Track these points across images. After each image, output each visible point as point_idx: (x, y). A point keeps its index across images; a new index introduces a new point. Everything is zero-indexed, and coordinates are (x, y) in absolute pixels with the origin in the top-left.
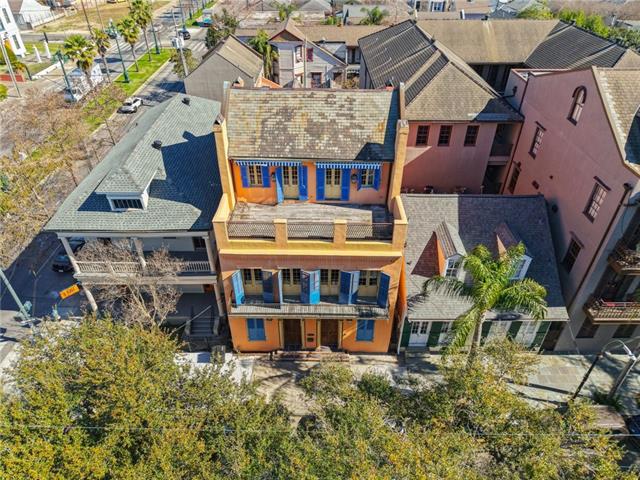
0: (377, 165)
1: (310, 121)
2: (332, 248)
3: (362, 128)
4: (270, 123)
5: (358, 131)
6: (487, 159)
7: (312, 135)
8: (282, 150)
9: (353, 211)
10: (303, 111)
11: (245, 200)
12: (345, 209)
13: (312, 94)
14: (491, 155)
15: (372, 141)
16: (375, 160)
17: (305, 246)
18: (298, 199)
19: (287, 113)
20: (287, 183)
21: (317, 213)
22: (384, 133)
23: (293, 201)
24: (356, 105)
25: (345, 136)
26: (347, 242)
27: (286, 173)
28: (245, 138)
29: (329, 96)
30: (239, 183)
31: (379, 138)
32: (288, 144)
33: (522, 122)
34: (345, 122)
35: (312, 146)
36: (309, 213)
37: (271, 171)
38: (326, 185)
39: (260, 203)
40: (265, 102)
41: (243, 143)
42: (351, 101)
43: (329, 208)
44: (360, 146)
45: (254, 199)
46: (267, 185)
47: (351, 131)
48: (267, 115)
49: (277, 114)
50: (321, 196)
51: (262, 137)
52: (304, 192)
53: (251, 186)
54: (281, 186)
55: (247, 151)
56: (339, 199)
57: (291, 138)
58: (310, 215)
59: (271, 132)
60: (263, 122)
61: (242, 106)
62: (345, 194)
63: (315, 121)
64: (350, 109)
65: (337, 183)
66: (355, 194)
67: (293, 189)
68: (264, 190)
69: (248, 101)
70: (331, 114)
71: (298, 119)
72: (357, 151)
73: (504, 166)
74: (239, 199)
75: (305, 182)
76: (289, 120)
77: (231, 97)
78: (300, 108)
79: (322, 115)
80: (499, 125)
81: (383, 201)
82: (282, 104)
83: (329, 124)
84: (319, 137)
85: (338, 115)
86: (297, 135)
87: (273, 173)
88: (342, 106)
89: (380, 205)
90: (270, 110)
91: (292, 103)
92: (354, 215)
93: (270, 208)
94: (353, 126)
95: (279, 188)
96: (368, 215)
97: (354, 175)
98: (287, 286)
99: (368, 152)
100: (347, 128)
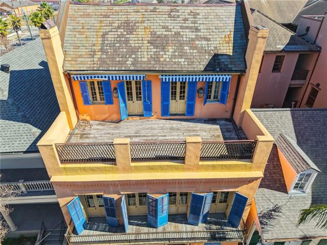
0: (226, 77)
1: (153, 34)
2: (183, 170)
3: (207, 40)
4: (111, 37)
5: (204, 42)
6: (289, 82)
7: (156, 47)
8: (124, 63)
9: (200, 126)
10: (145, 25)
11: (88, 118)
12: (191, 124)
13: (155, 8)
14: (292, 79)
15: (220, 52)
16: (225, 71)
17: (151, 169)
18: (142, 115)
19: (129, 27)
20: (131, 99)
21: (162, 129)
22: (231, 45)
23: (138, 118)
24: (200, 19)
25: (191, 48)
26: (201, 163)
27: (130, 89)
28: (83, 51)
29: (172, 11)
30: (80, 100)
31: (227, 49)
32: (130, 57)
33: (320, 52)
34: (190, 34)
35: (156, 58)
36: (154, 129)
37: (113, 86)
38: (171, 101)
39: (103, 121)
40: (106, 16)
41: (81, 56)
42: (195, 15)
43: (175, 124)
44: (207, 58)
45: (97, 117)
46: (109, 101)
47: (197, 42)
48: (108, 29)
49: (119, 27)
50: (165, 112)
51: (102, 50)
52: (148, 108)
53: (93, 104)
54: (125, 102)
55: (85, 64)
56: (184, 115)
57: (133, 51)
58: (155, 132)
59: (112, 45)
60: (103, 36)
61: (82, 20)
62: (190, 109)
63: (158, 33)
64: (195, 23)
65: (182, 98)
66: (201, 109)
67: (136, 106)
68: (106, 107)
69: (88, 15)
70: (175, 26)
71: (141, 32)
72: (205, 62)
73: (301, 87)
74: (81, 117)
75: (150, 98)
76: (131, 33)
77: (70, 12)
78: (143, 22)
79: (166, 28)
80: (300, 55)
81: (228, 115)
82: (124, 18)
83: (173, 36)
84: (163, 49)
85: (182, 27)
86: (140, 48)
87: (115, 89)
88: (186, 20)
89: (226, 120)
90: (111, 23)
91: (134, 17)
92: (201, 130)
93: (113, 125)
94: (198, 38)
95: (122, 105)
96: (217, 130)
97: (201, 89)
98: (132, 207)
99: (216, 63)
100: (193, 40)
